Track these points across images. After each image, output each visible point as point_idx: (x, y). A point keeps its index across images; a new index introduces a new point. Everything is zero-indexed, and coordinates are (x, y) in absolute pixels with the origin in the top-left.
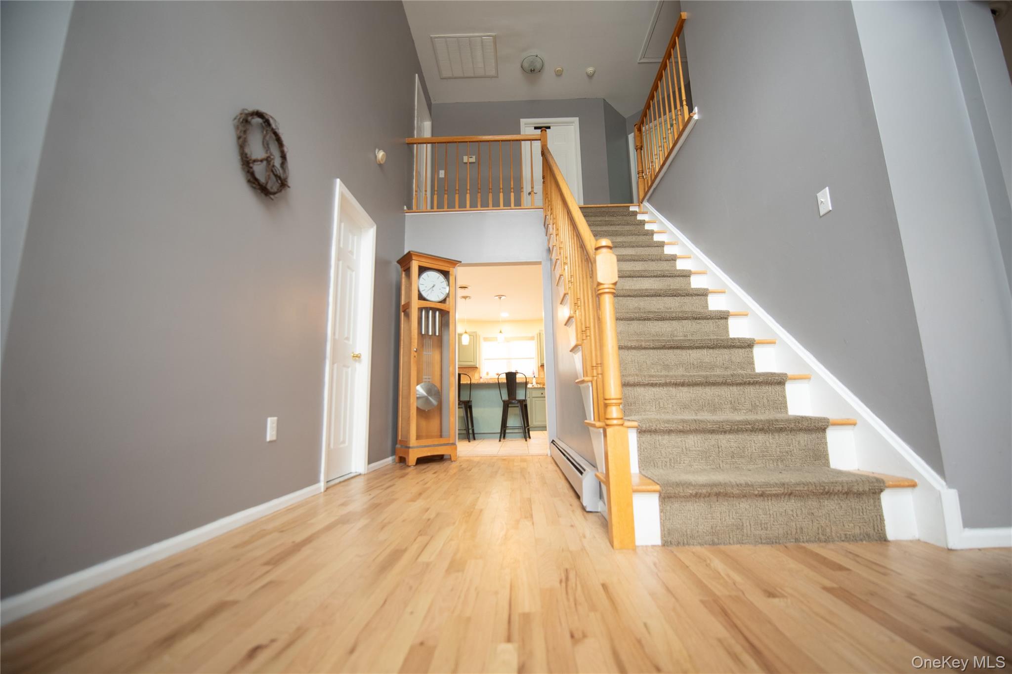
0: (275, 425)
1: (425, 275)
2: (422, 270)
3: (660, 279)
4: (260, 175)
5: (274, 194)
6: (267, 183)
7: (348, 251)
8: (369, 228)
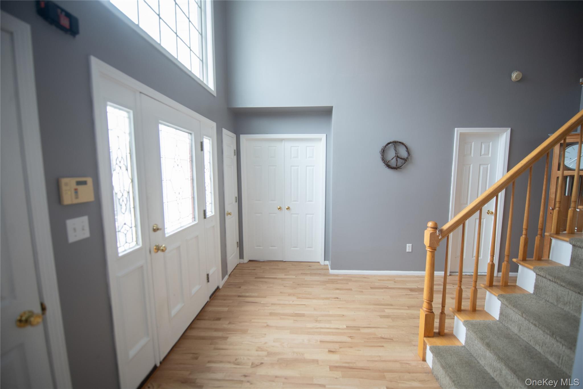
0: (411, 247)
1: (570, 149)
4: (393, 163)
5: (401, 167)
6: (396, 165)
7: (481, 156)
8: (505, 132)
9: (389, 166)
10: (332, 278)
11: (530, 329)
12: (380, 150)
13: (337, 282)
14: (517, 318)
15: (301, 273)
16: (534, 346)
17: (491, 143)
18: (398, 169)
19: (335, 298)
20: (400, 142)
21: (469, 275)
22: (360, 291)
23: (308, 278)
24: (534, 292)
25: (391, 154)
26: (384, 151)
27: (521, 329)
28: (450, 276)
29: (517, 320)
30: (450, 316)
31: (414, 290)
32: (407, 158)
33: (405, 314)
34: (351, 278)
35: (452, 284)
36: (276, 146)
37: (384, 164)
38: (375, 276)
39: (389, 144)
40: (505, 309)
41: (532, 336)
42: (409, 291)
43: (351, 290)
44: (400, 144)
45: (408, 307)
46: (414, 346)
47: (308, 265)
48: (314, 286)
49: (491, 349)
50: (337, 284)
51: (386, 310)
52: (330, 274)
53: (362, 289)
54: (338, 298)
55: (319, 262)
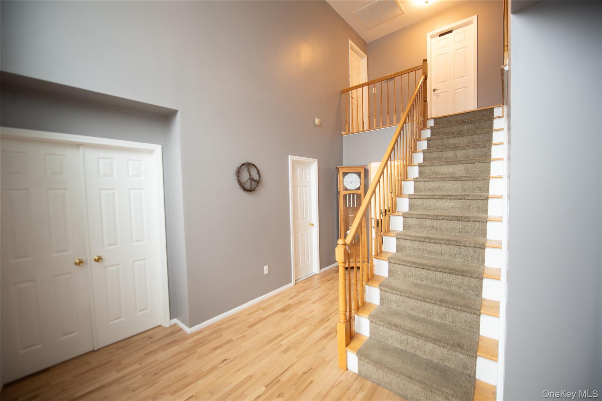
0: (267, 269)
1: (347, 177)
2: (345, 174)
3: (462, 200)
4: (248, 186)
5: (255, 189)
6: (251, 187)
7: (303, 179)
8: (314, 162)
9: (245, 189)
10: (196, 338)
11: (405, 302)
12: (236, 171)
13: (207, 340)
14: (394, 298)
15: (145, 354)
16: (409, 312)
17: (307, 170)
18: (253, 191)
19: (223, 362)
20: (253, 164)
21: (306, 279)
22: (241, 337)
23: (162, 356)
24: (389, 276)
25: (245, 176)
26: (239, 172)
27: (399, 304)
28: (296, 285)
29: (395, 299)
30: (325, 319)
31: (284, 310)
32: (259, 180)
33: (299, 337)
34: (218, 327)
35: (302, 291)
36: (64, 155)
37: (241, 187)
38: (241, 312)
39: (243, 165)
40: (384, 295)
41: (407, 306)
42: (282, 313)
43: (230, 341)
44: (252, 166)
45: (294, 328)
46: (330, 361)
47: (145, 337)
48: (182, 362)
49: (400, 327)
50: (209, 342)
51: (282, 343)
52: (190, 334)
53: (242, 333)
54: (226, 360)
55: (160, 326)
